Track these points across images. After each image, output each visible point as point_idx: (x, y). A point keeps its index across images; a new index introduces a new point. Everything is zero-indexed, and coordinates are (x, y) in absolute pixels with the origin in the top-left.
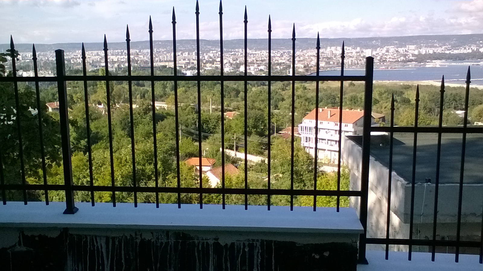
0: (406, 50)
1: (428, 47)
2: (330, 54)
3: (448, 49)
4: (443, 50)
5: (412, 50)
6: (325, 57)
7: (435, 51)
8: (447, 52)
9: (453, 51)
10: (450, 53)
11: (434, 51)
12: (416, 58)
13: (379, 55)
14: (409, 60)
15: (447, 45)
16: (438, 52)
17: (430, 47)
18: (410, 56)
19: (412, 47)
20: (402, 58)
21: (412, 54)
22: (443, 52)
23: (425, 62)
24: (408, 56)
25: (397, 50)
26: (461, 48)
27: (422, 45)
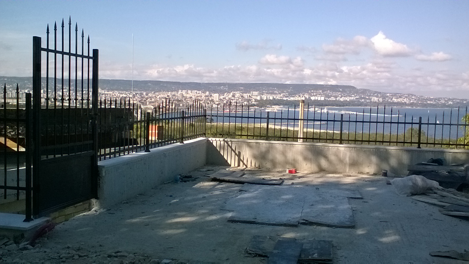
0: (249, 96)
1: (269, 94)
2: (180, 97)
3: (286, 96)
4: (281, 97)
5: (255, 96)
6: (175, 99)
7: (275, 98)
8: (285, 99)
9: (290, 98)
10: (287, 100)
11: (273, 97)
12: (257, 103)
13: (226, 99)
14: (251, 104)
15: (285, 93)
16: (277, 98)
17: (271, 94)
18: (253, 101)
19: (256, 93)
20: (246, 103)
21: (255, 100)
22: (281, 99)
23: (266, 107)
24: (252, 101)
25: (242, 95)
26: (296, 95)
27: (264, 91)
